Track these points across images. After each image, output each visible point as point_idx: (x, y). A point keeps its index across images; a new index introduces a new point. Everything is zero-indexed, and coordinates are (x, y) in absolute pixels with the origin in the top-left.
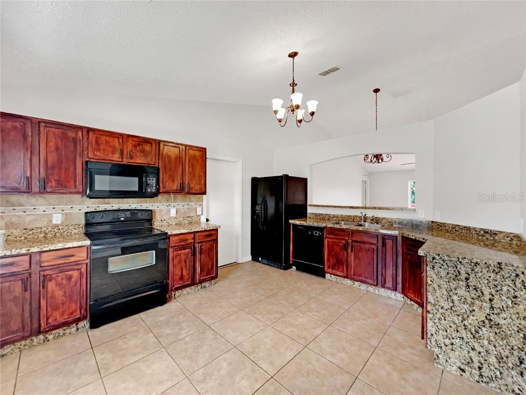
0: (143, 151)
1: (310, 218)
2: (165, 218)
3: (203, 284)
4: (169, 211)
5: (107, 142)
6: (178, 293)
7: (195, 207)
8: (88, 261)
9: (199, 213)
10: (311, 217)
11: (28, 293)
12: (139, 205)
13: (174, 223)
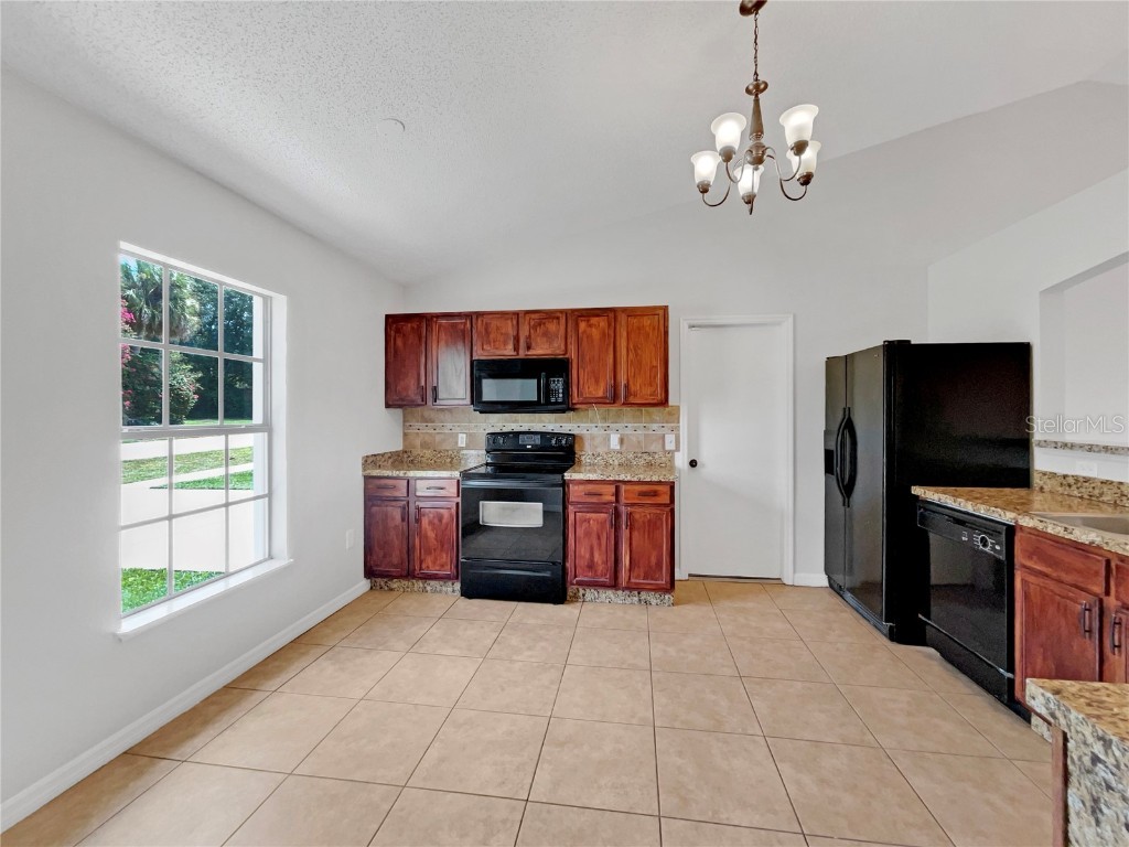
0: (545, 334)
1: (1042, 488)
2: (601, 450)
3: (644, 595)
4: (608, 439)
5: (498, 328)
6: (590, 594)
7: (660, 432)
8: (459, 500)
9: (670, 446)
10: (1046, 488)
11: (405, 523)
12: (558, 425)
13: (616, 462)
